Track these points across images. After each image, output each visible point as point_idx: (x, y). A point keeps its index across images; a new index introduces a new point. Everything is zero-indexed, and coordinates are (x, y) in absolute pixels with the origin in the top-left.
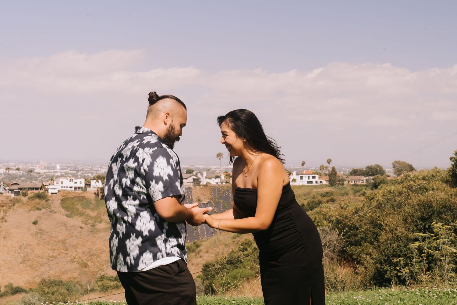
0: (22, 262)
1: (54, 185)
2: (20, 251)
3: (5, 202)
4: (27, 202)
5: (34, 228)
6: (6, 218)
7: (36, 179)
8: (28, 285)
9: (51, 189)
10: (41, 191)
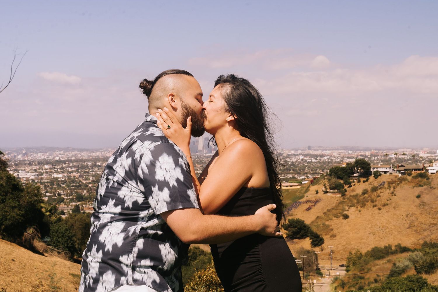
0: (409, 228)
1: (433, 166)
2: (406, 219)
3: (394, 180)
4: (411, 180)
5: (418, 201)
6: (395, 192)
7: (420, 162)
8: (414, 246)
9: (431, 169)
10: (423, 172)
